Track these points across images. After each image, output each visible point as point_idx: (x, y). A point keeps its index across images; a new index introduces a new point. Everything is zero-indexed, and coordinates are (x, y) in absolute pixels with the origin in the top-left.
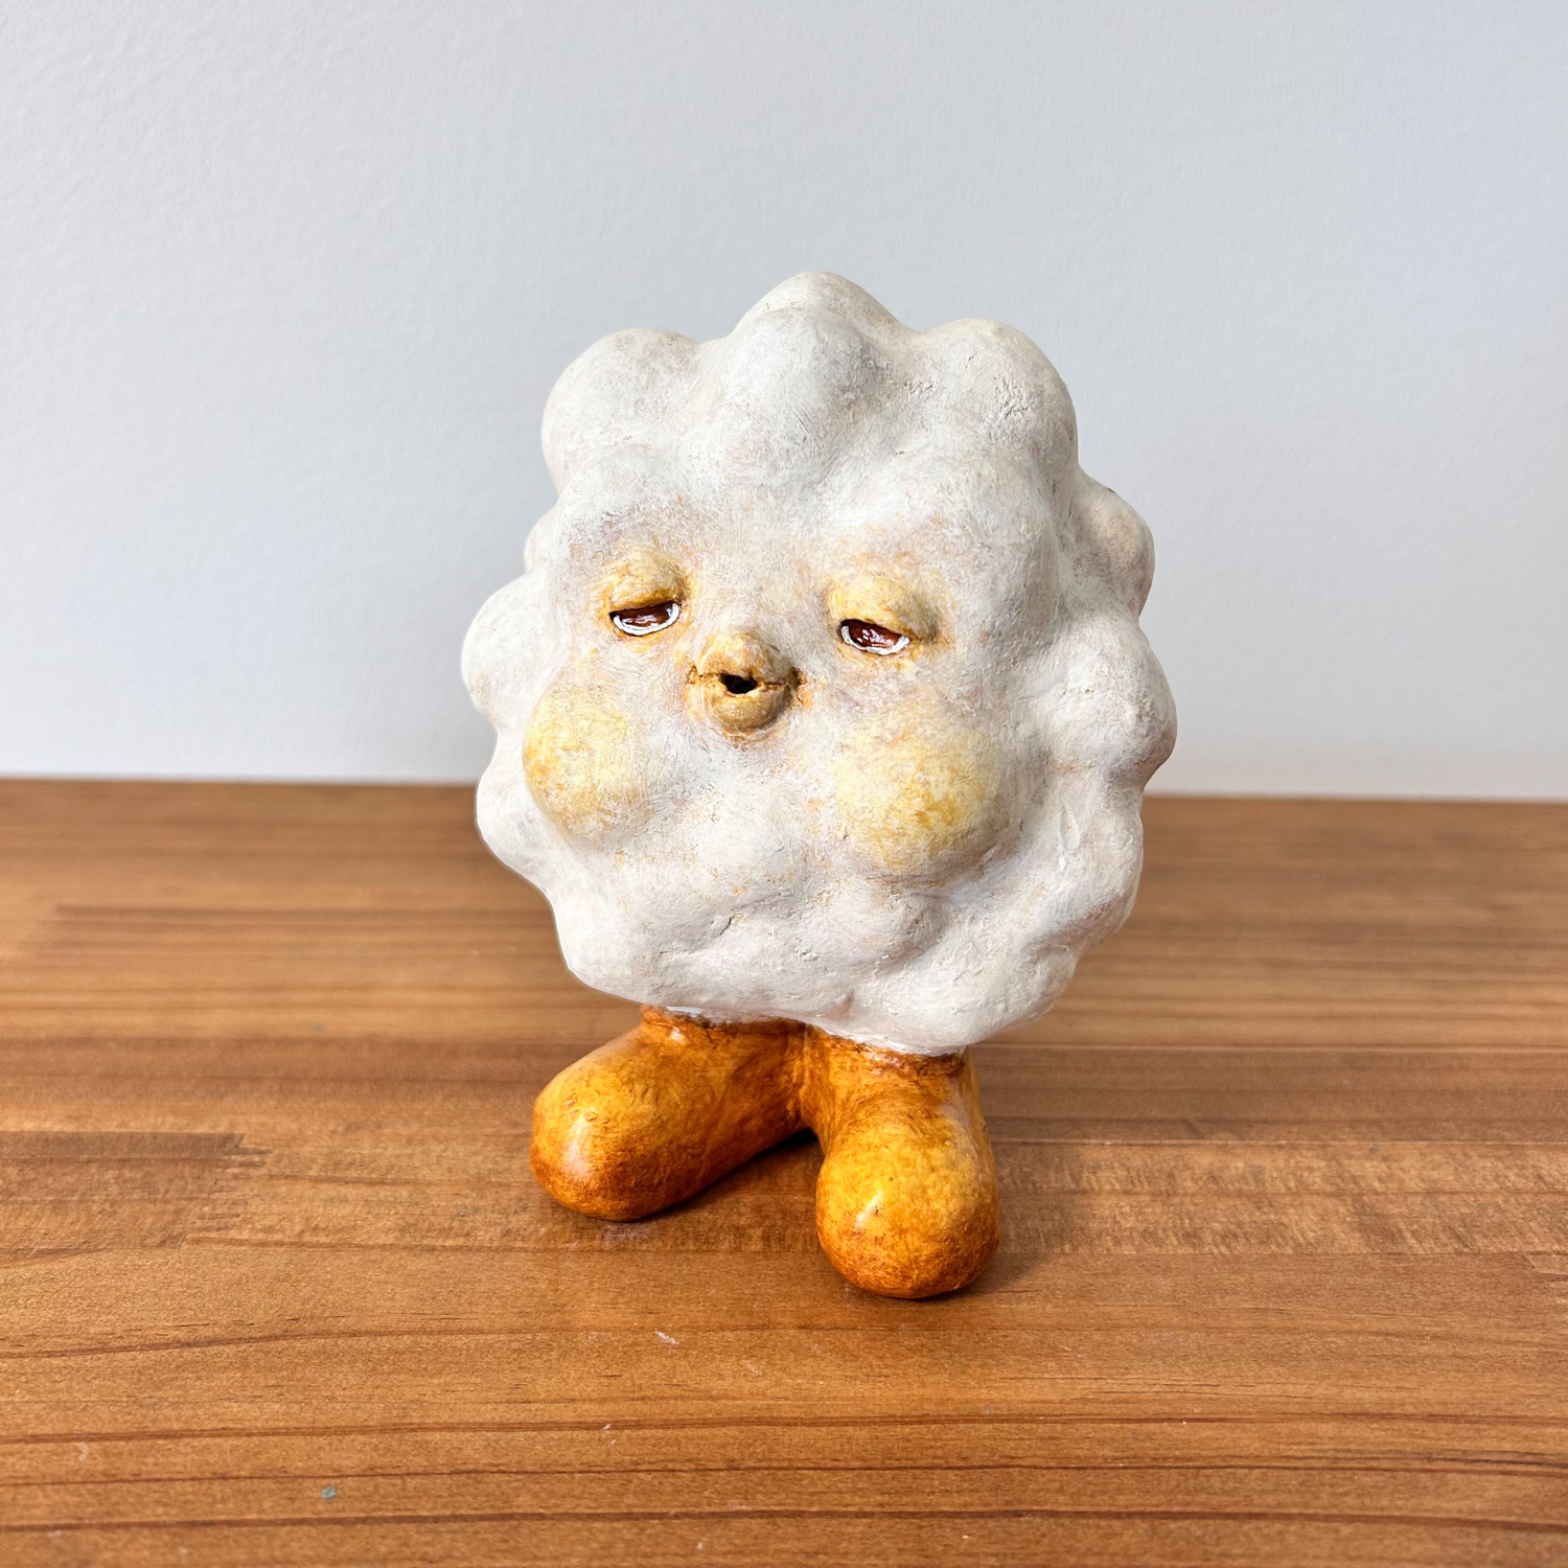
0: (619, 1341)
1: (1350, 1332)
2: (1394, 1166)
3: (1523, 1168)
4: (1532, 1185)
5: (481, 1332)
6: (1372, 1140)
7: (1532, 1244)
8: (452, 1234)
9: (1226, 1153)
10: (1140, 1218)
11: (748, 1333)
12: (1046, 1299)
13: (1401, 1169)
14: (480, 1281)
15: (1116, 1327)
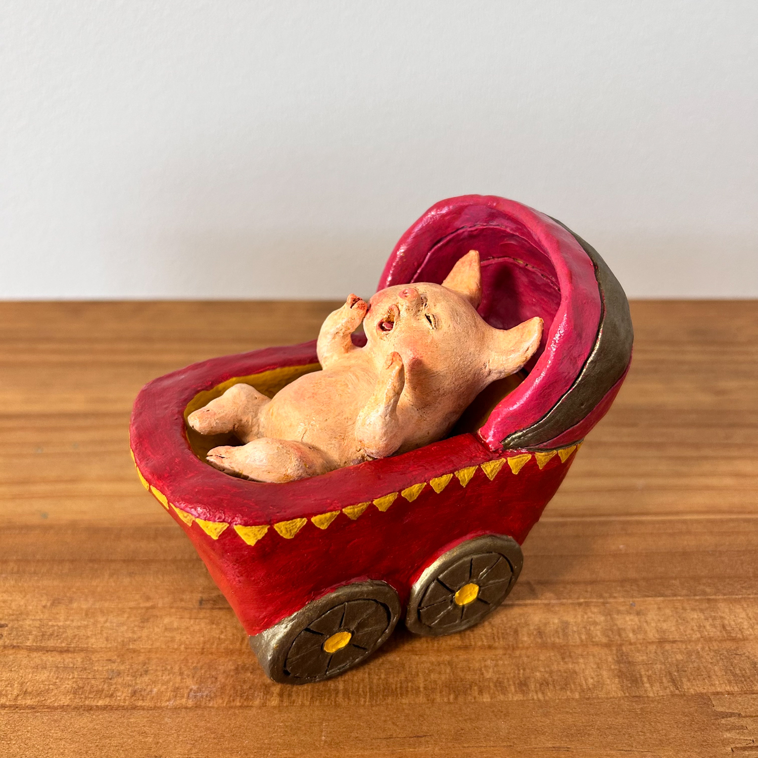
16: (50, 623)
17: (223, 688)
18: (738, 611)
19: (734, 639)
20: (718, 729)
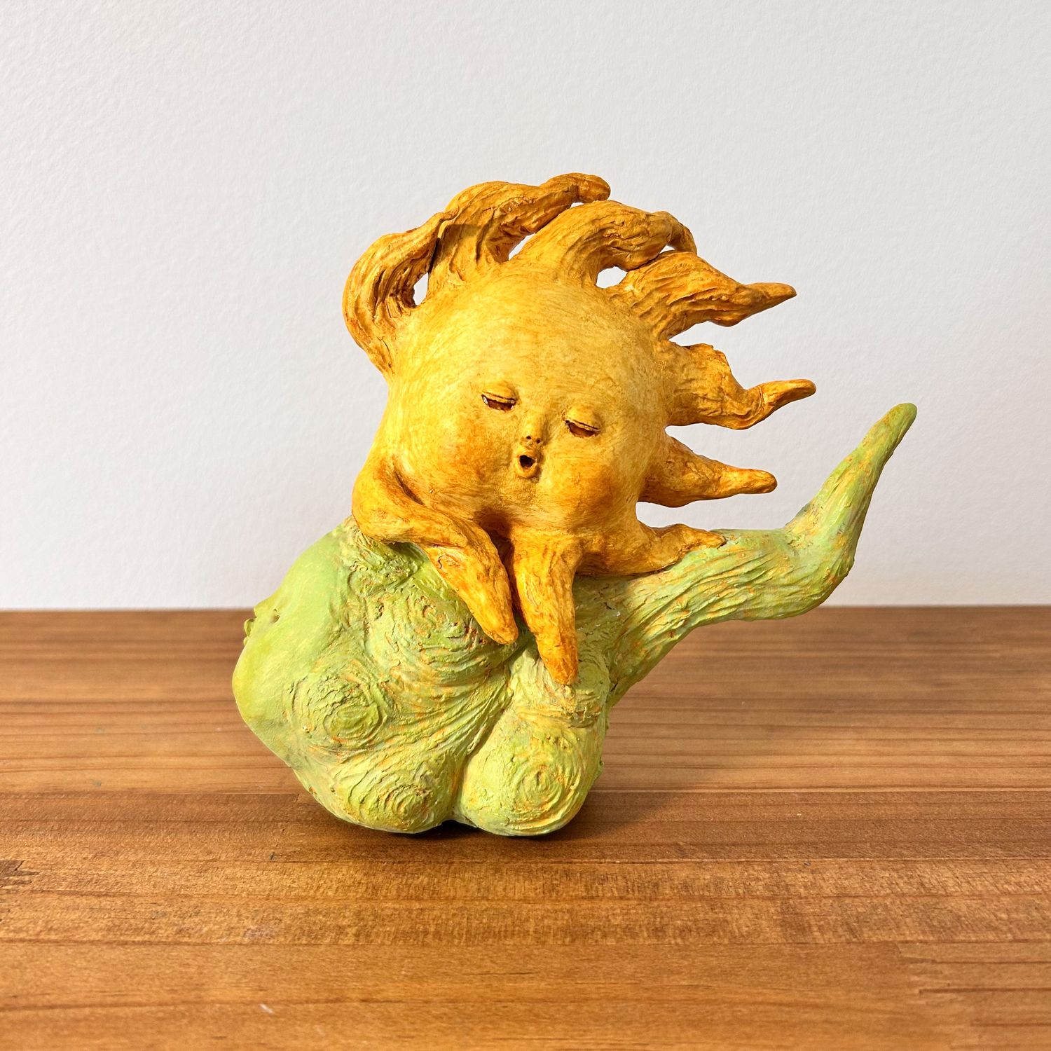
0: (232, 1011)
1: (755, 1003)
2: (818, 876)
3: (912, 877)
4: (915, 890)
5: (140, 1005)
6: (808, 857)
7: (904, 934)
8: (142, 933)
9: (700, 868)
10: (626, 917)
11: (324, 1005)
12: (542, 979)
13: (823, 879)
14: (151, 966)
15: (587, 1000)
16: (89, 872)
17: (288, 928)
18: (941, 871)
19: (934, 896)
20: (903, 972)
